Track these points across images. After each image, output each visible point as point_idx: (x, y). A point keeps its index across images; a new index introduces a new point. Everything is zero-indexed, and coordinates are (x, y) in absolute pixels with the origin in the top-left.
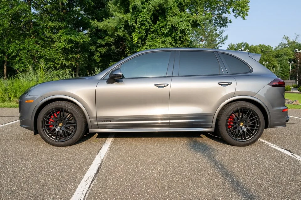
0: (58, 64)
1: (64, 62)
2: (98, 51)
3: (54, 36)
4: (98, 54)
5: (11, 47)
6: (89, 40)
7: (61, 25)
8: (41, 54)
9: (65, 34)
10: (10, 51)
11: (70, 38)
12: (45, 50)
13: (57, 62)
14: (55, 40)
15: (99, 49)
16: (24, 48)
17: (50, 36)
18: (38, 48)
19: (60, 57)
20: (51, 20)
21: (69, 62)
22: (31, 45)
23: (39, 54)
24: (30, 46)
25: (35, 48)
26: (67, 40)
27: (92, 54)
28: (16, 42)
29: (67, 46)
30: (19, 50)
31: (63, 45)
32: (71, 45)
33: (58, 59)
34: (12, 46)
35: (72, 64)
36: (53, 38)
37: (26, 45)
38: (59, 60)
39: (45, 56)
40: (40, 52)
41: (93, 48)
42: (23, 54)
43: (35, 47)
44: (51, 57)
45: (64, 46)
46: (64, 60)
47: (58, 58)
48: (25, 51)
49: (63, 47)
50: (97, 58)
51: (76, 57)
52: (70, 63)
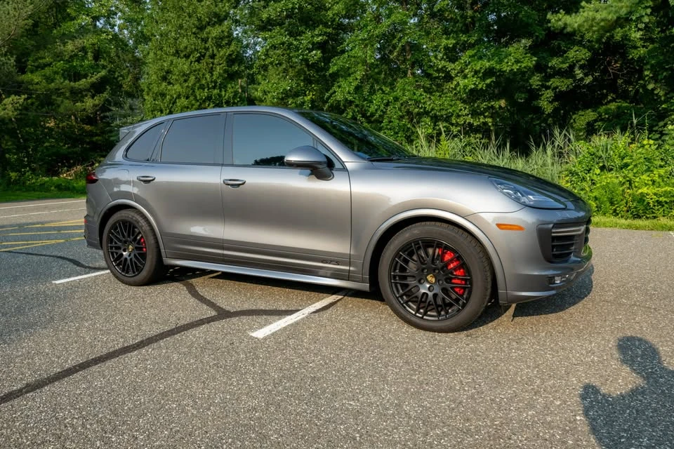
0: (457, 125)
1: (469, 119)
2: (548, 88)
3: (450, 66)
4: (549, 94)
5: (375, 100)
6: (534, 62)
7: (468, 40)
8: (425, 108)
9: (476, 57)
10: (372, 109)
11: (488, 65)
12: (432, 97)
13: (454, 122)
14: (453, 73)
15: (555, 82)
16: (396, 99)
17: (445, 66)
18: (421, 95)
19: (461, 110)
20: (446, 32)
21: (479, 119)
22: (408, 90)
23: (422, 108)
24: (407, 94)
25: (415, 97)
26: (482, 71)
27: (534, 95)
28: (382, 90)
29: (479, 83)
30: (387, 104)
31: (470, 82)
32: (488, 81)
33: (458, 113)
34: (377, 98)
35: (485, 124)
36: (449, 71)
37: (399, 93)
38: (458, 116)
39: (433, 109)
40: (424, 103)
41: (535, 81)
42: (394, 111)
43: (414, 94)
44: (444, 112)
45: (475, 84)
46: (468, 115)
47: (458, 111)
48: (398, 105)
49: (473, 86)
50: (546, 103)
51: (497, 106)
52: (481, 120)
